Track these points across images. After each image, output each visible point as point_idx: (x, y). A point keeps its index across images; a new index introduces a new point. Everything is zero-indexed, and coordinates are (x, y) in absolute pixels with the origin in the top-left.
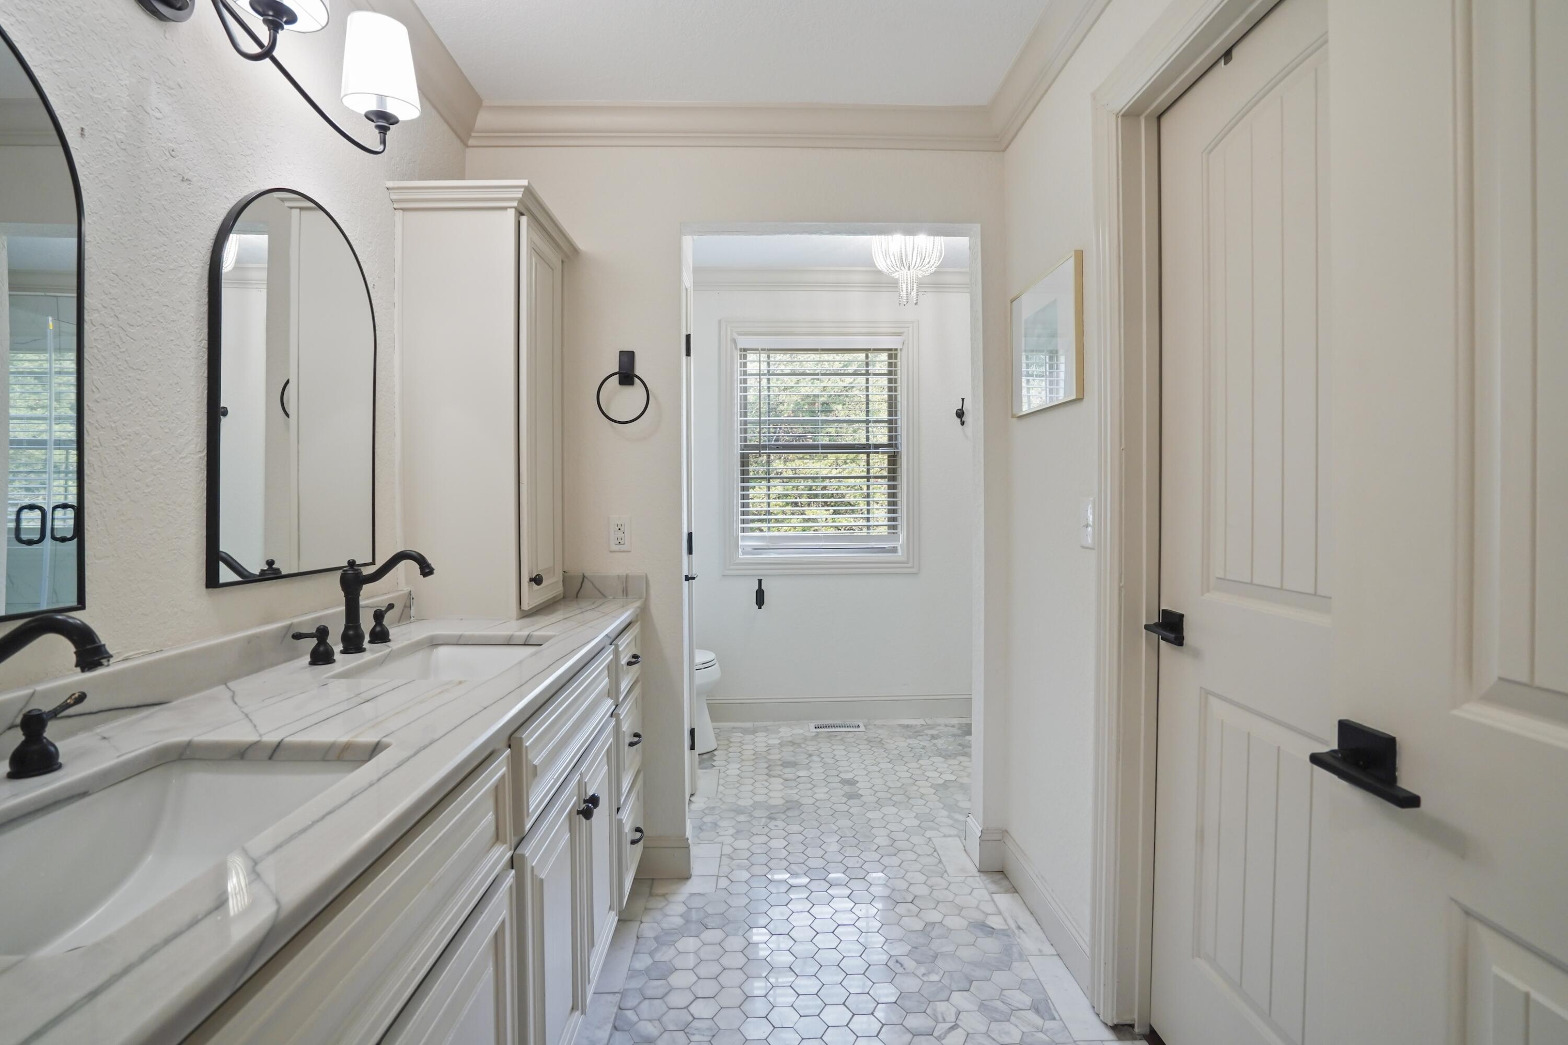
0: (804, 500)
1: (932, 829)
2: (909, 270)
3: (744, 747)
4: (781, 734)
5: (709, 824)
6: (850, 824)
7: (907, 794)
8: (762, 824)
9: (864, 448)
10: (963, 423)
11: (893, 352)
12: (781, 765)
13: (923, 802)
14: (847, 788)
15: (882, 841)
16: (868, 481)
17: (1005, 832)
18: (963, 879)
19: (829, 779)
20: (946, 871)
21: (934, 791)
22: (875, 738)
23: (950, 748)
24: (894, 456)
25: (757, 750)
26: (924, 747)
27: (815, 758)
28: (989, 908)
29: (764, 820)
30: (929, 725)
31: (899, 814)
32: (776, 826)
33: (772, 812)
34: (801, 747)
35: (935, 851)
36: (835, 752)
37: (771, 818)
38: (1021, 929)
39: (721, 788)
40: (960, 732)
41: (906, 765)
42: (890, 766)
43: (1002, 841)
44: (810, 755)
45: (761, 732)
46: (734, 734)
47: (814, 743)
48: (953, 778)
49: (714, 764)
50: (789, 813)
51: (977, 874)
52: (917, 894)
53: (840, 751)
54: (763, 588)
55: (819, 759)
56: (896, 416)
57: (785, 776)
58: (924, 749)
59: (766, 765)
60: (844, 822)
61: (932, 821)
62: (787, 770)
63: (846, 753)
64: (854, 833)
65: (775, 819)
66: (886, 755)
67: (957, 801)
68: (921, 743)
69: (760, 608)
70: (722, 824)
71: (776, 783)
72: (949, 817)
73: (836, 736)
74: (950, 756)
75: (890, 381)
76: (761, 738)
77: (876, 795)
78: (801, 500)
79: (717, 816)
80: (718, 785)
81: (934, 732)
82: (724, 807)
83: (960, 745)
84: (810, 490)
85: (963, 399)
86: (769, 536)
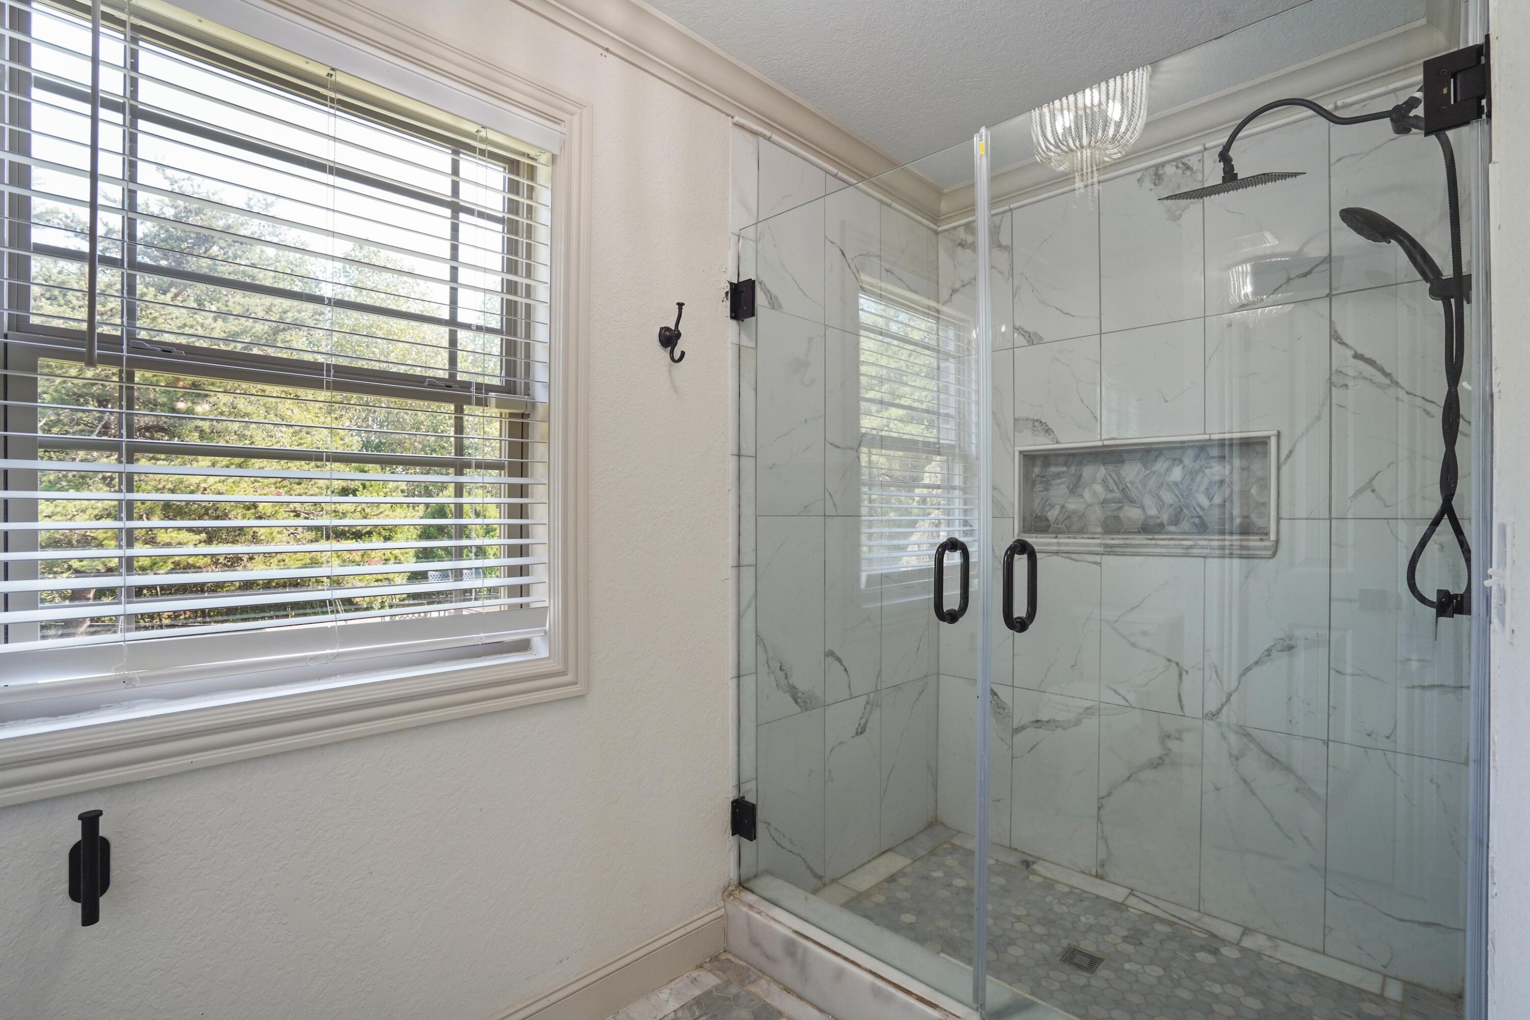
9: (449, 387)
10: (674, 359)
16: (460, 473)
24: (521, 415)
54: (104, 833)
85: (680, 305)
86: (128, 645)
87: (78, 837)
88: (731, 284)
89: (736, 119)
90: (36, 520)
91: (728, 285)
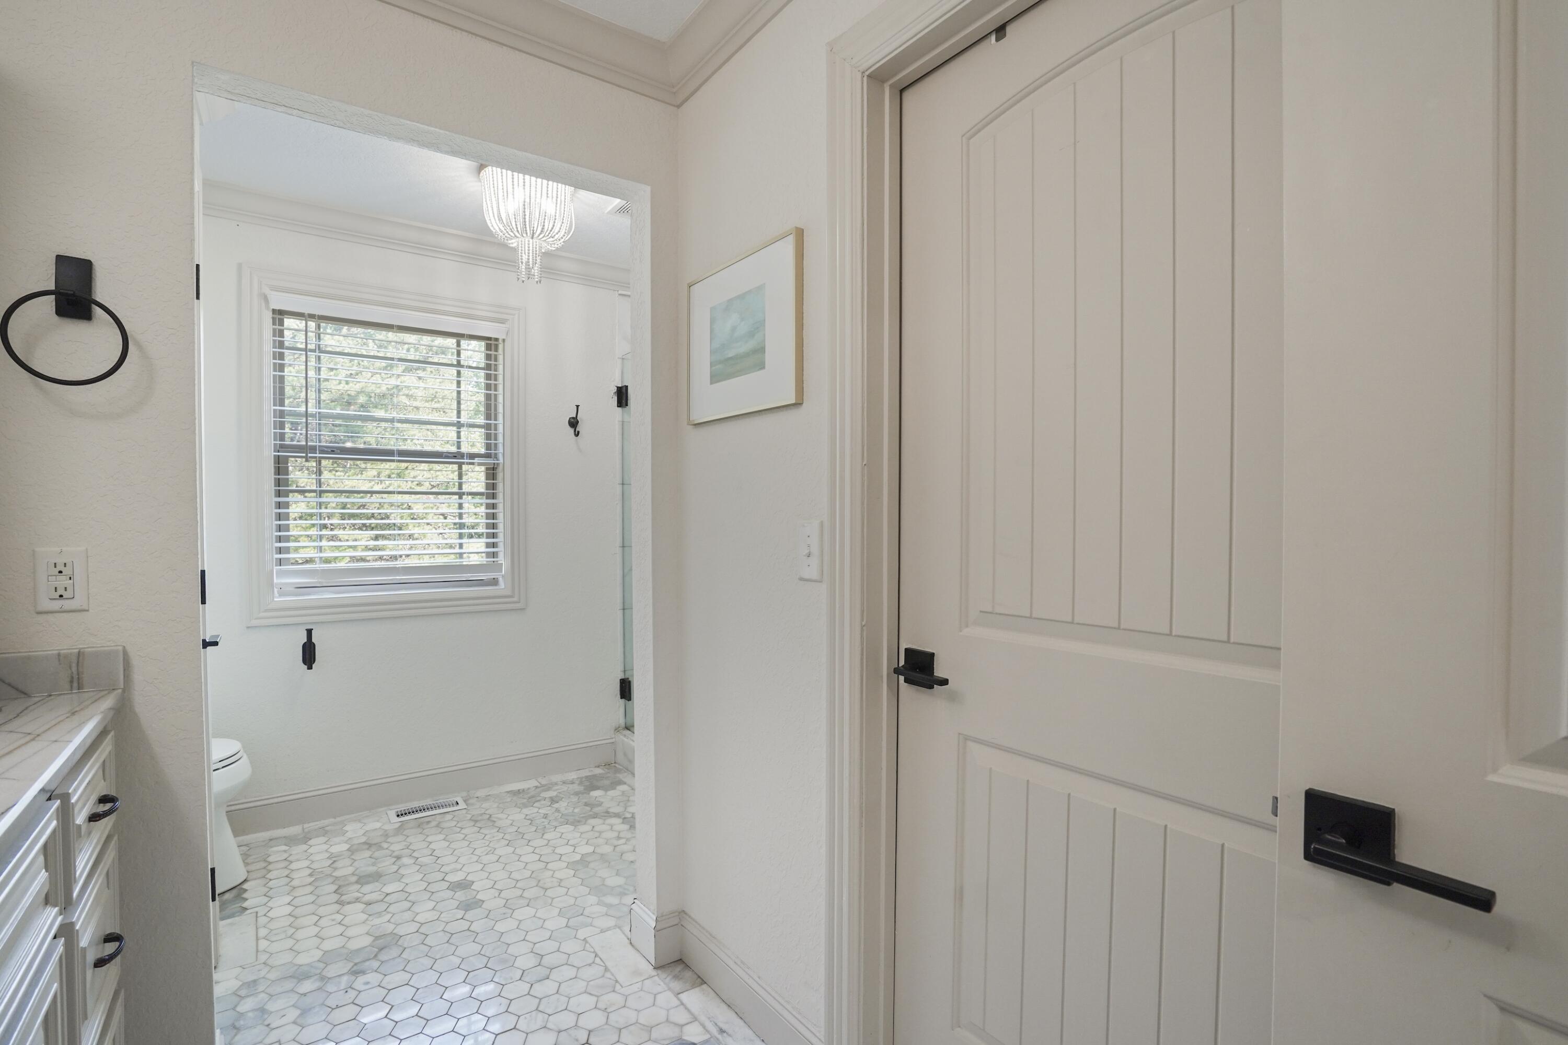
0: (335, 521)
1: (586, 925)
2: (532, 238)
3: (293, 866)
4: (349, 835)
5: (250, 1014)
6: (476, 948)
7: (540, 884)
8: (343, 986)
9: (455, 457)
10: (577, 434)
11: (493, 342)
12: (357, 882)
13: (564, 890)
14: (460, 895)
15: (528, 961)
16: (460, 498)
17: (682, 913)
18: (639, 985)
19: (432, 888)
20: (617, 981)
21: (572, 872)
22: (481, 815)
23: (576, 811)
24: (494, 469)
25: (314, 866)
26: (545, 816)
27: (406, 860)
28: (680, 1016)
29: (345, 978)
30: (543, 786)
31: (537, 915)
32: (368, 983)
33: (356, 961)
34: (382, 848)
35: (596, 956)
36: (432, 846)
37: (356, 972)
38: (724, 1032)
39: (263, 944)
40: (582, 788)
41: (530, 844)
42: (511, 850)
43: (680, 925)
44: (398, 858)
45: (317, 836)
46: (275, 849)
47: (401, 838)
48: (591, 849)
49: (245, 905)
50: (383, 956)
51: (654, 973)
52: (590, 1027)
53: (439, 843)
54: (313, 640)
55: (412, 861)
56: (496, 420)
57: (367, 898)
58: (546, 818)
59: (334, 887)
60: (469, 948)
61: (582, 914)
62: (367, 888)
63: (448, 843)
64: (485, 960)
65: (363, 972)
66: (501, 835)
67: (604, 879)
68: (540, 811)
69: (310, 668)
70: (271, 1007)
71: (355, 913)
72: (600, 903)
73: (428, 822)
74: (579, 821)
75: (488, 377)
76: (318, 847)
77: (502, 895)
78: (331, 522)
79: (263, 995)
80: (257, 939)
81: (552, 794)
82: (273, 975)
83: (586, 804)
84: (344, 508)
85: (578, 406)
86: (321, 570)
87: (305, 640)
88: (618, 387)
89: (620, 292)
90: (289, 520)
91: (616, 388)
